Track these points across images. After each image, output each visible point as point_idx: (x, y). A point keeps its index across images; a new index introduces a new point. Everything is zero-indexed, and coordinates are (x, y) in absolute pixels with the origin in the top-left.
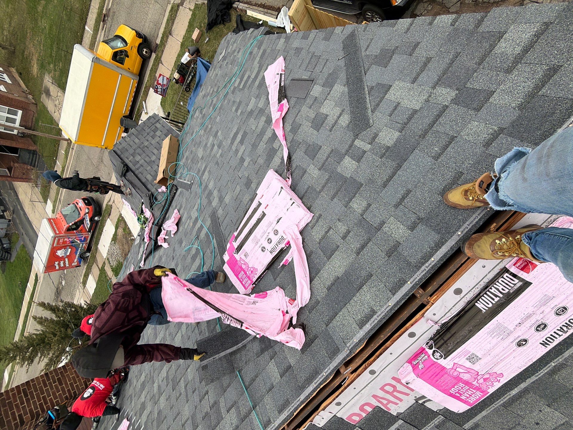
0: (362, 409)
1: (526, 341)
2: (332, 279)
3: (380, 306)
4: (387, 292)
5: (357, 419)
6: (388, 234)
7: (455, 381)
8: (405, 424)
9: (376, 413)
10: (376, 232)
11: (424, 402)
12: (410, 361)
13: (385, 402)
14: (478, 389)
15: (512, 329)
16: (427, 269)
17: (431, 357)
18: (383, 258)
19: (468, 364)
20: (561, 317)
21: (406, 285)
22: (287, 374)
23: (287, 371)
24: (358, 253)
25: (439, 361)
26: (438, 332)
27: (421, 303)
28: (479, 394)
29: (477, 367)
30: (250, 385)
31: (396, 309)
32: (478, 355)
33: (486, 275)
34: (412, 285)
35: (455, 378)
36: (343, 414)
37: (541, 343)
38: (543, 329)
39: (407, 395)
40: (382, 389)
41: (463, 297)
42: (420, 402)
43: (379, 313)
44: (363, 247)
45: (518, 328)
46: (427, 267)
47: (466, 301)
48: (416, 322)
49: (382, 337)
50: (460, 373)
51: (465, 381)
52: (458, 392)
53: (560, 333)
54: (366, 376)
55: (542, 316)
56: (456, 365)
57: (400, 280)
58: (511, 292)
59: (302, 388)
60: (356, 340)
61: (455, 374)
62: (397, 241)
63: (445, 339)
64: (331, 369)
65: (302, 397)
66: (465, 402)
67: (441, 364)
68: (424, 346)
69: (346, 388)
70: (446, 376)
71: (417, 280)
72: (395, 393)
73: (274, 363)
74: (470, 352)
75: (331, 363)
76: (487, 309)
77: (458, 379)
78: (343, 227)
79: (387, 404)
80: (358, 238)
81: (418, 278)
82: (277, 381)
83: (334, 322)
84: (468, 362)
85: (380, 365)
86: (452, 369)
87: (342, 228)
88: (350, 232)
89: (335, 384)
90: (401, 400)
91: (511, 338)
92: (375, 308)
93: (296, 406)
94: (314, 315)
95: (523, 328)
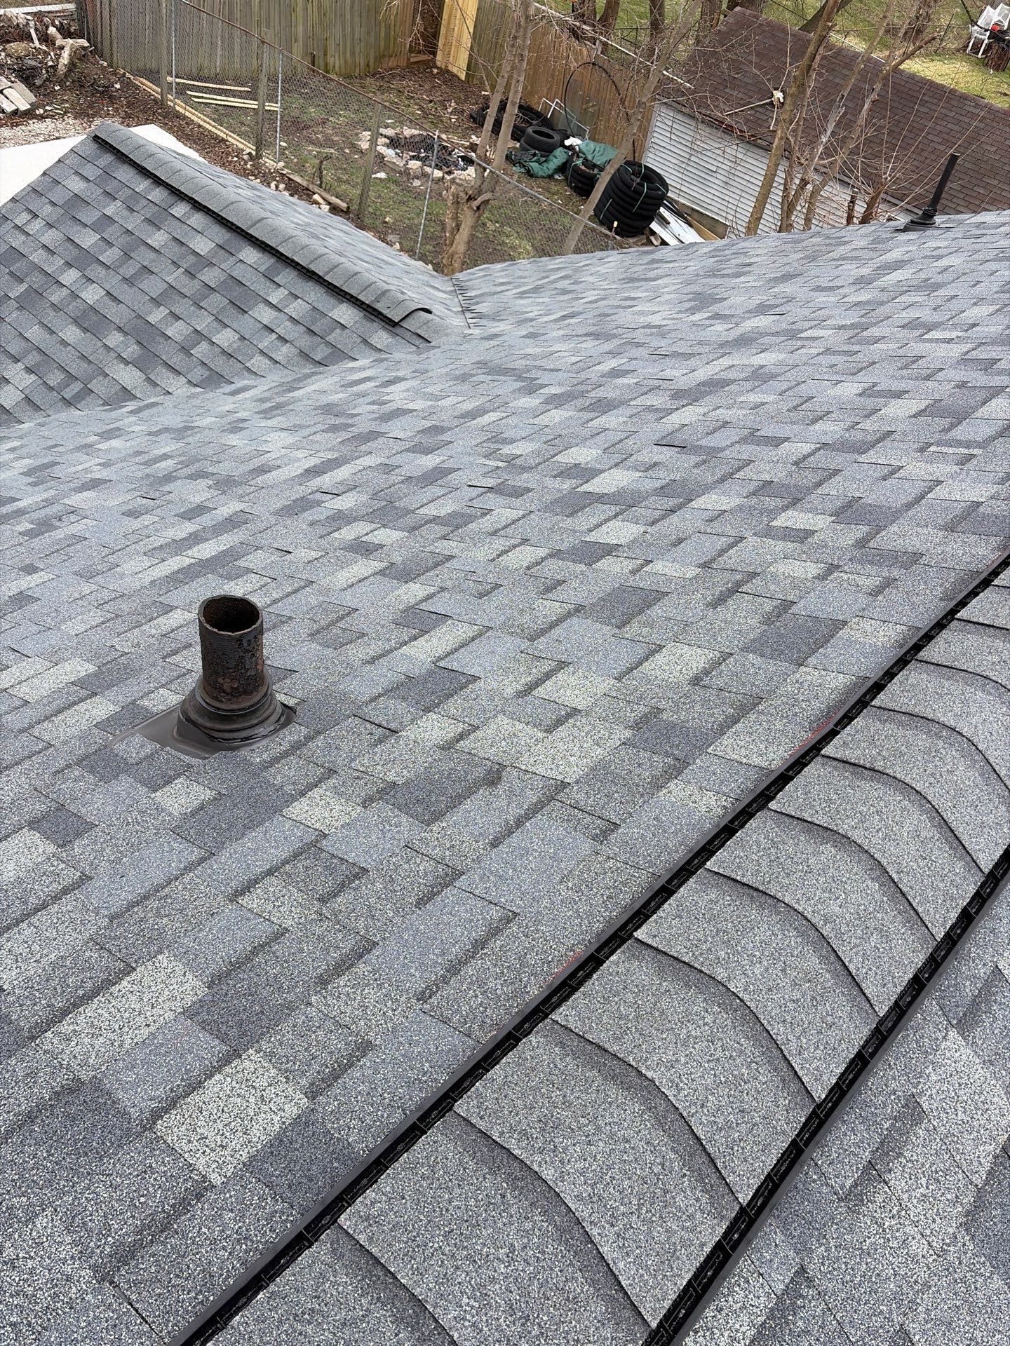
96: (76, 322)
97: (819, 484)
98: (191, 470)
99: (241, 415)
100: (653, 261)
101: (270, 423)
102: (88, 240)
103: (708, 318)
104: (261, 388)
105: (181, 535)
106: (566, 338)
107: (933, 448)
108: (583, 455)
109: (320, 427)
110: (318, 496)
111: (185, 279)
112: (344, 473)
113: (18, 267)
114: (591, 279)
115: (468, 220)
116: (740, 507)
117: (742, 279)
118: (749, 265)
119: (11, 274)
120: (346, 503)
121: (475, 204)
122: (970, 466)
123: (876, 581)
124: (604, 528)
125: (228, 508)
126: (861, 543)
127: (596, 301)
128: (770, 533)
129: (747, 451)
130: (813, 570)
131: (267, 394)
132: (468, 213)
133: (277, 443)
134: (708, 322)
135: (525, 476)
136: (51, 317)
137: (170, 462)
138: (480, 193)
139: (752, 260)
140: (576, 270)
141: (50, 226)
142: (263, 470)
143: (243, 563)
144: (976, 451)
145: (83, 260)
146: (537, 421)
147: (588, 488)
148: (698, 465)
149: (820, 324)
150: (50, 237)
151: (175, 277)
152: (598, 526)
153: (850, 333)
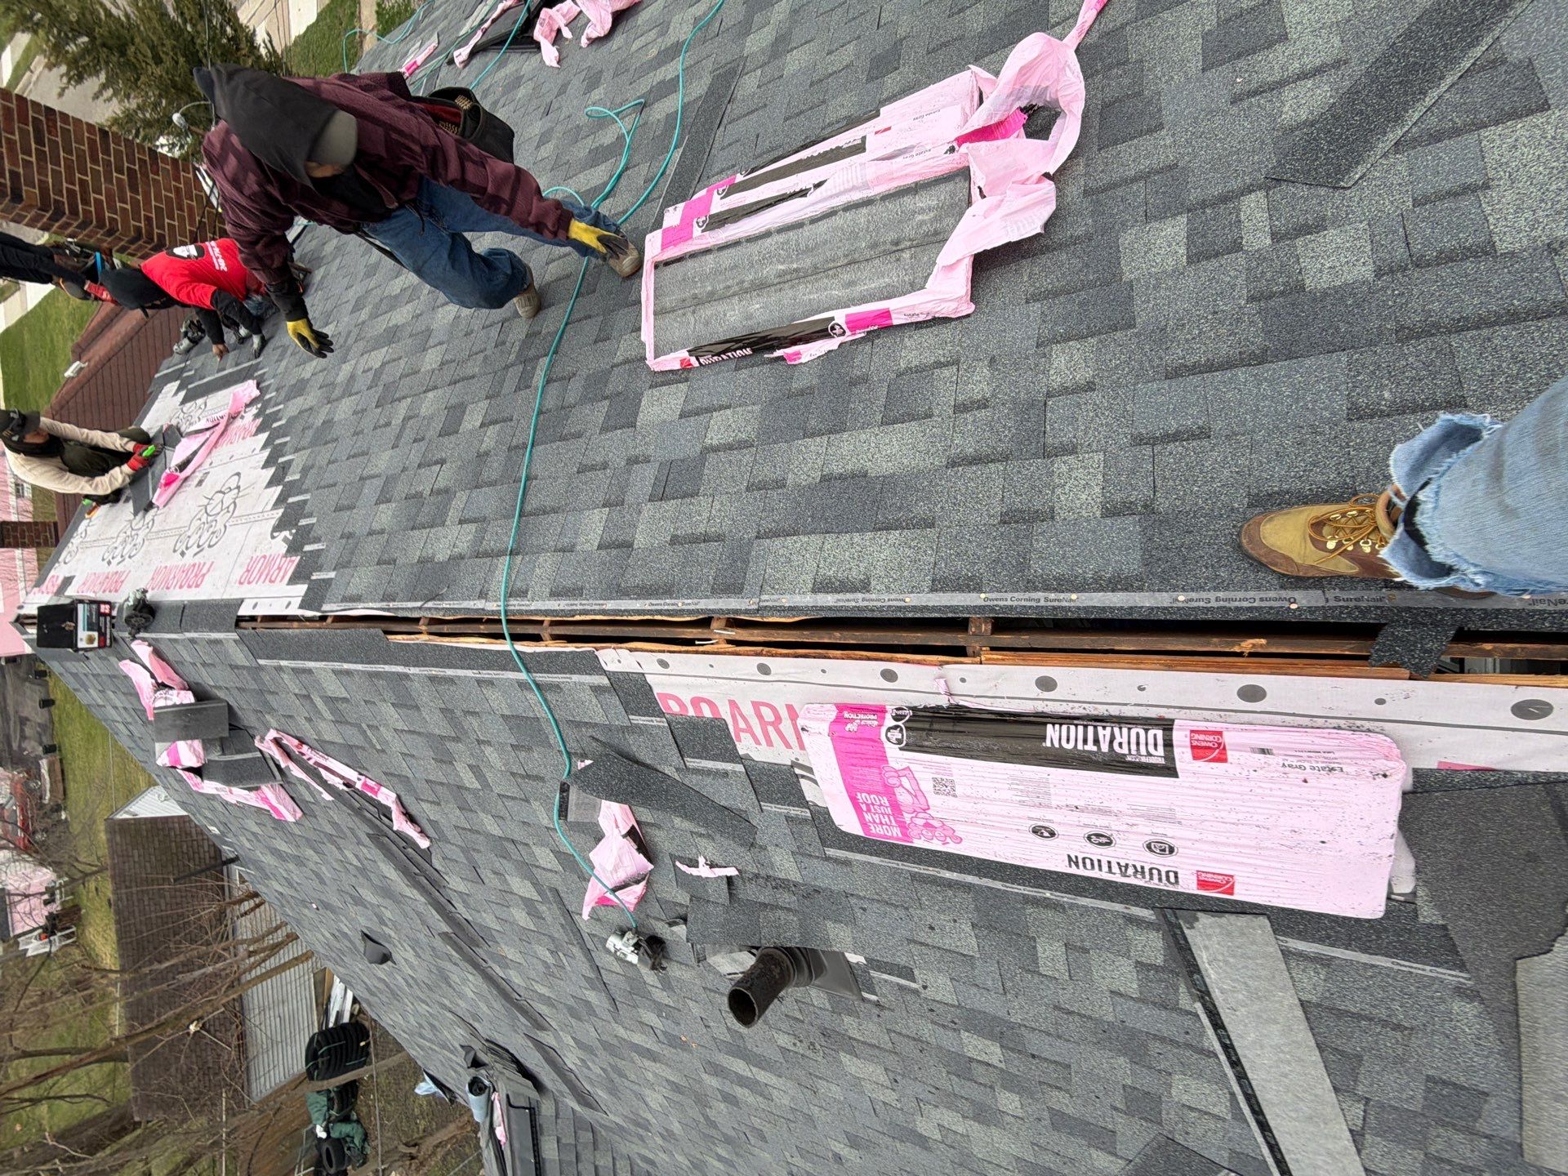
0: (696, 702)
1: (1052, 834)
2: (849, 467)
3: (888, 588)
4: (926, 575)
5: (676, 708)
6: (1052, 481)
7: (880, 788)
8: (744, 777)
9: (712, 727)
10: (1036, 455)
11: (803, 776)
12: (841, 708)
13: (742, 725)
14: (903, 826)
15: (1054, 803)
16: (1042, 603)
17: (884, 730)
18: (989, 515)
19: (927, 786)
20: (1149, 854)
21: (974, 595)
22: (614, 552)
23: (618, 547)
24: (952, 464)
25: (887, 745)
26: (937, 710)
27: (962, 644)
28: (896, 831)
29: (935, 801)
30: (531, 514)
31: (910, 615)
32: (957, 788)
33: (1126, 705)
34: (983, 603)
35: (885, 786)
36: (659, 684)
37: (1069, 856)
38: (1100, 844)
39: (788, 745)
40: (756, 705)
41: (1043, 700)
42: (798, 771)
43: (874, 596)
44: (976, 460)
45: (1065, 811)
46: (1046, 599)
47: (1040, 709)
48: (919, 663)
49: (837, 637)
50: (901, 785)
51: (896, 801)
52: (867, 805)
53: (1115, 869)
54: (747, 664)
55: (1124, 827)
56: (906, 772)
57: (970, 579)
58: (1129, 759)
59: (624, 593)
60: (786, 601)
61: (893, 781)
62: (1052, 509)
63: (936, 726)
64: (698, 607)
65: (610, 605)
66: (864, 825)
67: (887, 750)
68: (889, 708)
69: (697, 652)
70: (876, 771)
71: (1001, 603)
72: (770, 729)
73: (605, 517)
74: (951, 775)
75: (707, 597)
76: (1057, 745)
77: (889, 791)
78: (984, 385)
79: (743, 731)
80: (987, 434)
81: (1009, 603)
82: (587, 547)
83: (778, 542)
84: (931, 783)
85: (787, 671)
86: (896, 771)
87: (980, 384)
88: (986, 407)
89: (683, 633)
90: (770, 743)
91: (1037, 813)
92: (873, 583)
93: (589, 608)
94: (751, 501)
95: (1074, 817)
97: (442, 784)
98: (713, 1132)
99: (659, 1141)
100: (373, 994)
101: (650, 1117)
103: (386, 925)
104: (634, 1149)
105: (746, 1091)
106: (461, 996)
107: (378, 747)
108: (520, 916)
109: (627, 1083)
110: (662, 1038)
112: (638, 1038)
114: (412, 1020)
115: (430, 1142)
116: (484, 810)
117: (346, 930)
118: (333, 935)
120: (651, 1018)
121: (413, 1151)
122: (375, 723)
123: (470, 718)
124: (549, 866)
125: (712, 1082)
126: (457, 739)
127: (424, 1002)
128: (486, 785)
129: (450, 834)
130: (488, 750)
131: (635, 1140)
132: (424, 1148)
133: (655, 1099)
134: (389, 924)
135: (556, 935)
137: (720, 1151)
138: (404, 1155)
139: (328, 935)
140: (411, 1034)
142: (676, 1088)
143: (728, 1038)
144: (364, 726)
146: (522, 961)
147: (536, 897)
148: (478, 851)
149: (344, 862)
152: (551, 871)
153: (340, 841)
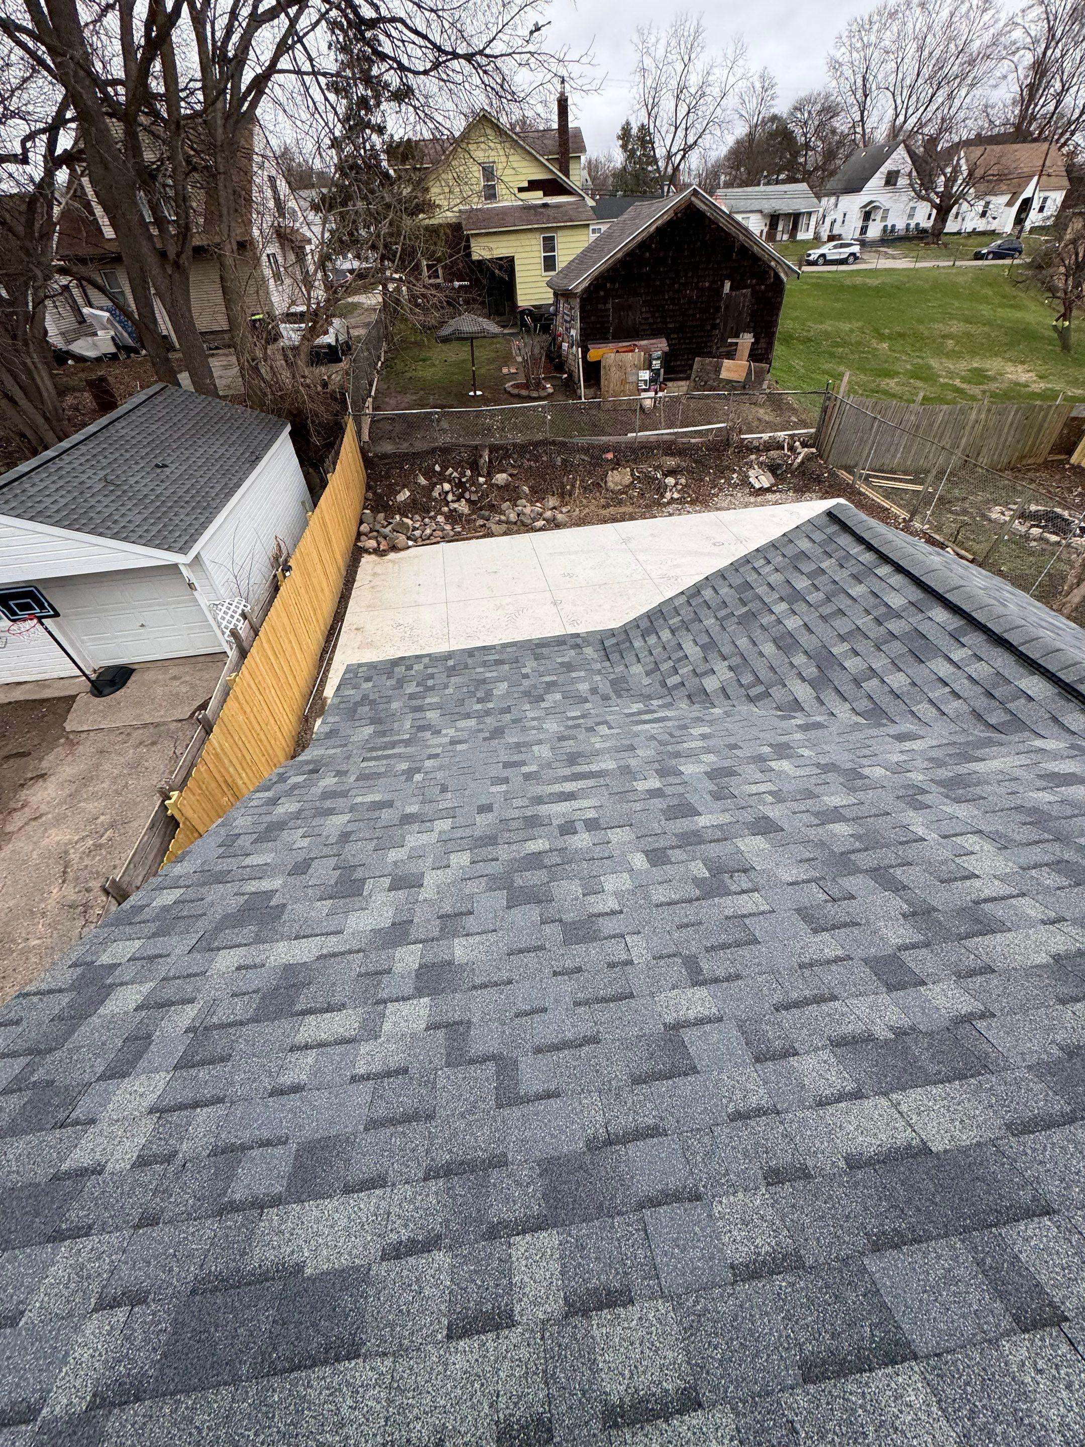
96: (775, 641)
102: (801, 583)
111: (873, 625)
113: (747, 595)
119: (740, 599)
136: (758, 634)
141: (777, 570)
145: (794, 597)
150: (775, 578)
151: (864, 622)
